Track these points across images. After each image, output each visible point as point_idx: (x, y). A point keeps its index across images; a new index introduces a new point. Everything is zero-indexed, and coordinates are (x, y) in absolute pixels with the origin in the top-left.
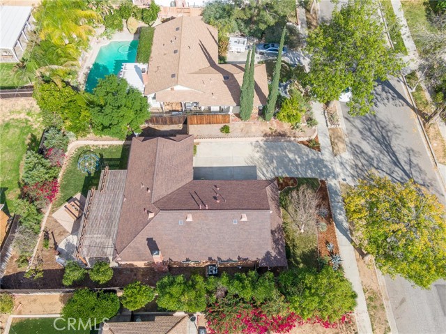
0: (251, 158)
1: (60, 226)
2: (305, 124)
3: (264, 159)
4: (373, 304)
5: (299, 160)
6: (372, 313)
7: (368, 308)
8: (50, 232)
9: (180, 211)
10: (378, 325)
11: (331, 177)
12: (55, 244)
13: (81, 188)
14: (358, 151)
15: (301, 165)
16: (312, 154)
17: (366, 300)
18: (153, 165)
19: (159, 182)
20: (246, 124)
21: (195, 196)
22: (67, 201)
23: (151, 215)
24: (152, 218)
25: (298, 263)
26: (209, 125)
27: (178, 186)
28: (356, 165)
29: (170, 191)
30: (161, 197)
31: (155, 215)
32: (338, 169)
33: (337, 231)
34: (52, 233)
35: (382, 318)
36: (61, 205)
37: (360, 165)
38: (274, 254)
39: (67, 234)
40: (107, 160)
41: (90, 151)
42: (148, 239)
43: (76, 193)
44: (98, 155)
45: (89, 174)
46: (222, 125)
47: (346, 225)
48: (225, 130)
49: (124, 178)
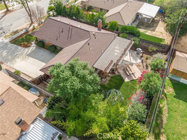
1: (139, 69)
11: (4, 43)
12: (142, 63)
13: (124, 84)
34: (144, 68)
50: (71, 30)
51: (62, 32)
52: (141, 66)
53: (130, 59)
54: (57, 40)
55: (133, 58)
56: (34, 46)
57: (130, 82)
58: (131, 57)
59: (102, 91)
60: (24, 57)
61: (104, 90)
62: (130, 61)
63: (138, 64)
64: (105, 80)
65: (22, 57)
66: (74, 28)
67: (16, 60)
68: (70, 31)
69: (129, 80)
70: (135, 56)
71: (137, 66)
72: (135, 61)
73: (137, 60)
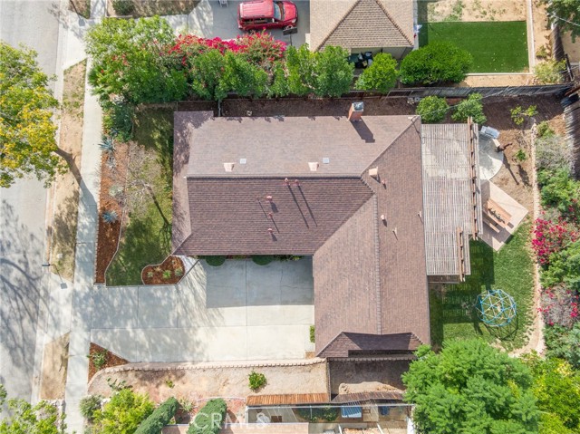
0: (212, 326)
1: (510, 194)
2: (104, 400)
3: (189, 327)
4: (76, 100)
5: (129, 328)
6: (80, 89)
7: (83, 95)
8: (522, 184)
9: (329, 175)
10: (76, 76)
11: (82, 295)
12: (508, 166)
13: (496, 260)
14: (19, 351)
15: (127, 317)
16: (105, 340)
17: (82, 105)
18: (384, 272)
19: (368, 236)
20: (216, 393)
21: (306, 213)
22: (512, 237)
23: (373, 172)
24: (371, 167)
25: (160, 140)
26: (289, 392)
27: (335, 237)
28: (33, 320)
29: (348, 224)
30: (362, 208)
31: (366, 172)
32: (66, 312)
33: (97, 199)
34: (518, 184)
35: (70, 84)
36: (520, 229)
37: (26, 322)
38: (190, 125)
39: (495, 180)
40: (466, 320)
41: (502, 339)
42: (373, 141)
43: (502, 251)
44: (484, 329)
45: (488, 288)
46: (264, 391)
47: (81, 209)
48: (257, 382)
49: (429, 259)
50: (297, 193)
51: (274, 208)
52: (507, 180)
54: (275, 239)
56: (193, 266)
57: (505, 247)
60: (205, 316)
61: (464, 300)
63: (500, 176)
65: (198, 319)
66: (304, 185)
67: (197, 338)
68: (299, 198)
69: (503, 243)
71: (501, 186)
72: (489, 169)
73: (491, 163)
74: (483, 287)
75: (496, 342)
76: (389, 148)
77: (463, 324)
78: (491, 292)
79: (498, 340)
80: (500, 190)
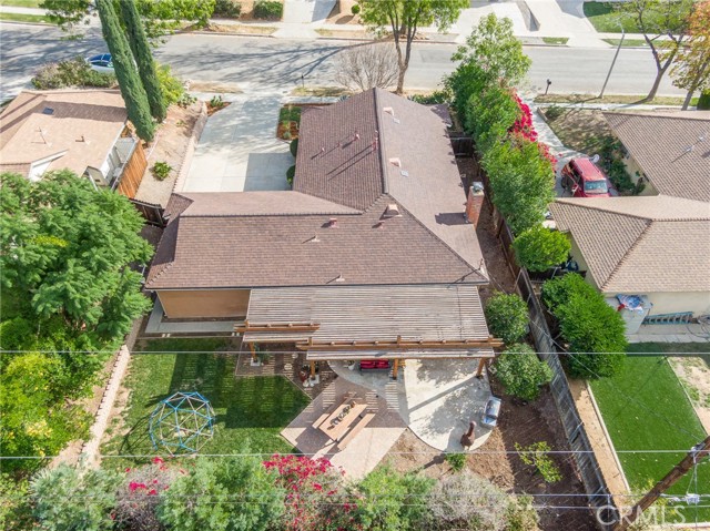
31: (393, 200)
43: (281, 442)
46: (148, 176)
51: (346, 145)
52: (411, 458)
53: (427, 403)
54: (312, 158)
55: (439, 413)
57: (288, 447)
58: (440, 403)
59: (195, 377)
60: (243, 153)
62: (410, 407)
63: (417, 445)
64: (252, 364)
66: (372, 156)
69: (295, 444)
70: (465, 415)
71: (400, 445)
72: (430, 427)
73: (440, 432)
74: (224, 411)
75: (125, 427)
76: (430, 232)
77: (169, 379)
78: (213, 422)
79: (127, 431)
80: (391, 443)
